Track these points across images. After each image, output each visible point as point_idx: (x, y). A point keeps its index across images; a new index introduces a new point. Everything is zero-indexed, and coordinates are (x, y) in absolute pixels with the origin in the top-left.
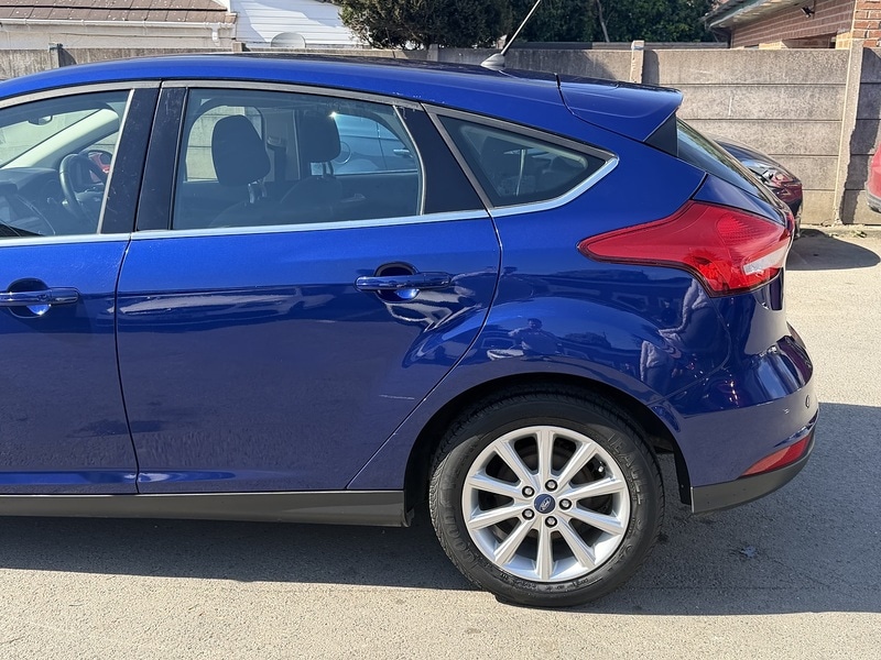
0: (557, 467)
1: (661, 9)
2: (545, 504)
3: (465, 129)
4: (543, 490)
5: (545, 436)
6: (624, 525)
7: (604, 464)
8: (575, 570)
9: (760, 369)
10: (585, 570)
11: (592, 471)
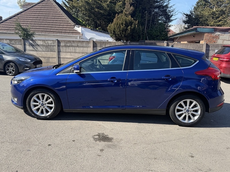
0: (190, 106)
1: (158, 34)
2: (188, 111)
3: (176, 56)
4: (188, 109)
5: (188, 101)
6: (199, 114)
7: (197, 105)
8: (192, 121)
9: (218, 92)
10: (193, 121)
11: (195, 106)
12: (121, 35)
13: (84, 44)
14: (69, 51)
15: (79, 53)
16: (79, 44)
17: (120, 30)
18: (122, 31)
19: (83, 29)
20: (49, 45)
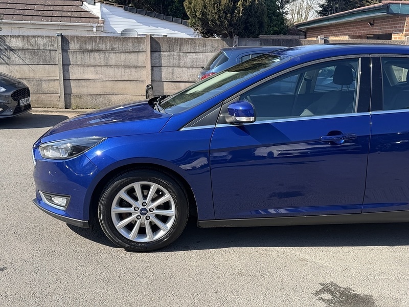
12: (222, 22)
13: (129, 46)
14: (92, 62)
15: (117, 66)
16: (117, 46)
17: (219, 10)
18: (224, 12)
19: (104, 9)
20: (39, 50)
